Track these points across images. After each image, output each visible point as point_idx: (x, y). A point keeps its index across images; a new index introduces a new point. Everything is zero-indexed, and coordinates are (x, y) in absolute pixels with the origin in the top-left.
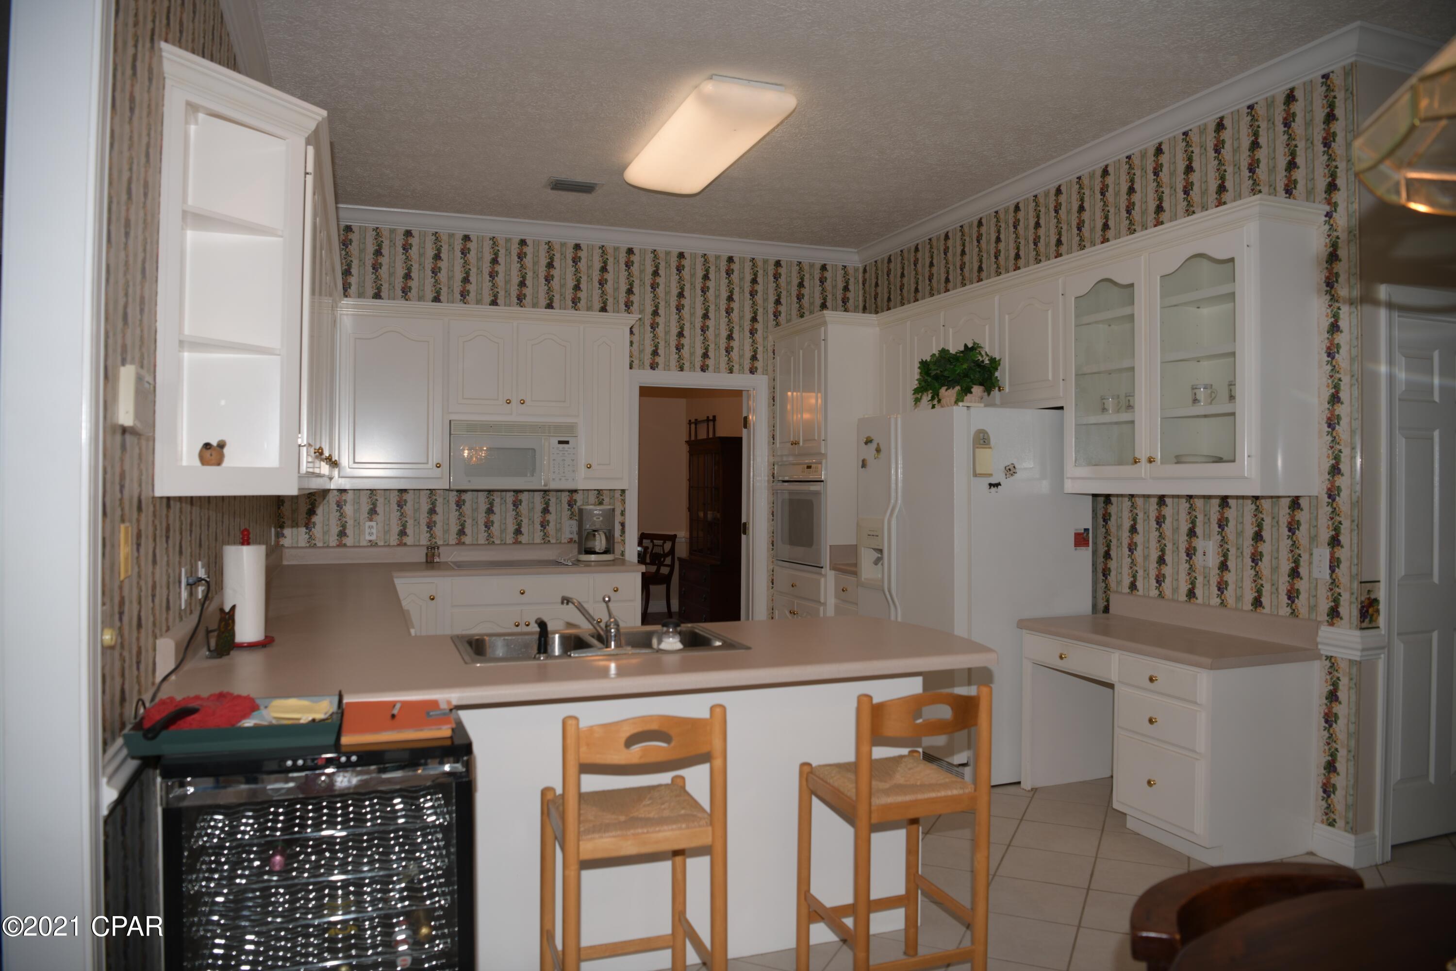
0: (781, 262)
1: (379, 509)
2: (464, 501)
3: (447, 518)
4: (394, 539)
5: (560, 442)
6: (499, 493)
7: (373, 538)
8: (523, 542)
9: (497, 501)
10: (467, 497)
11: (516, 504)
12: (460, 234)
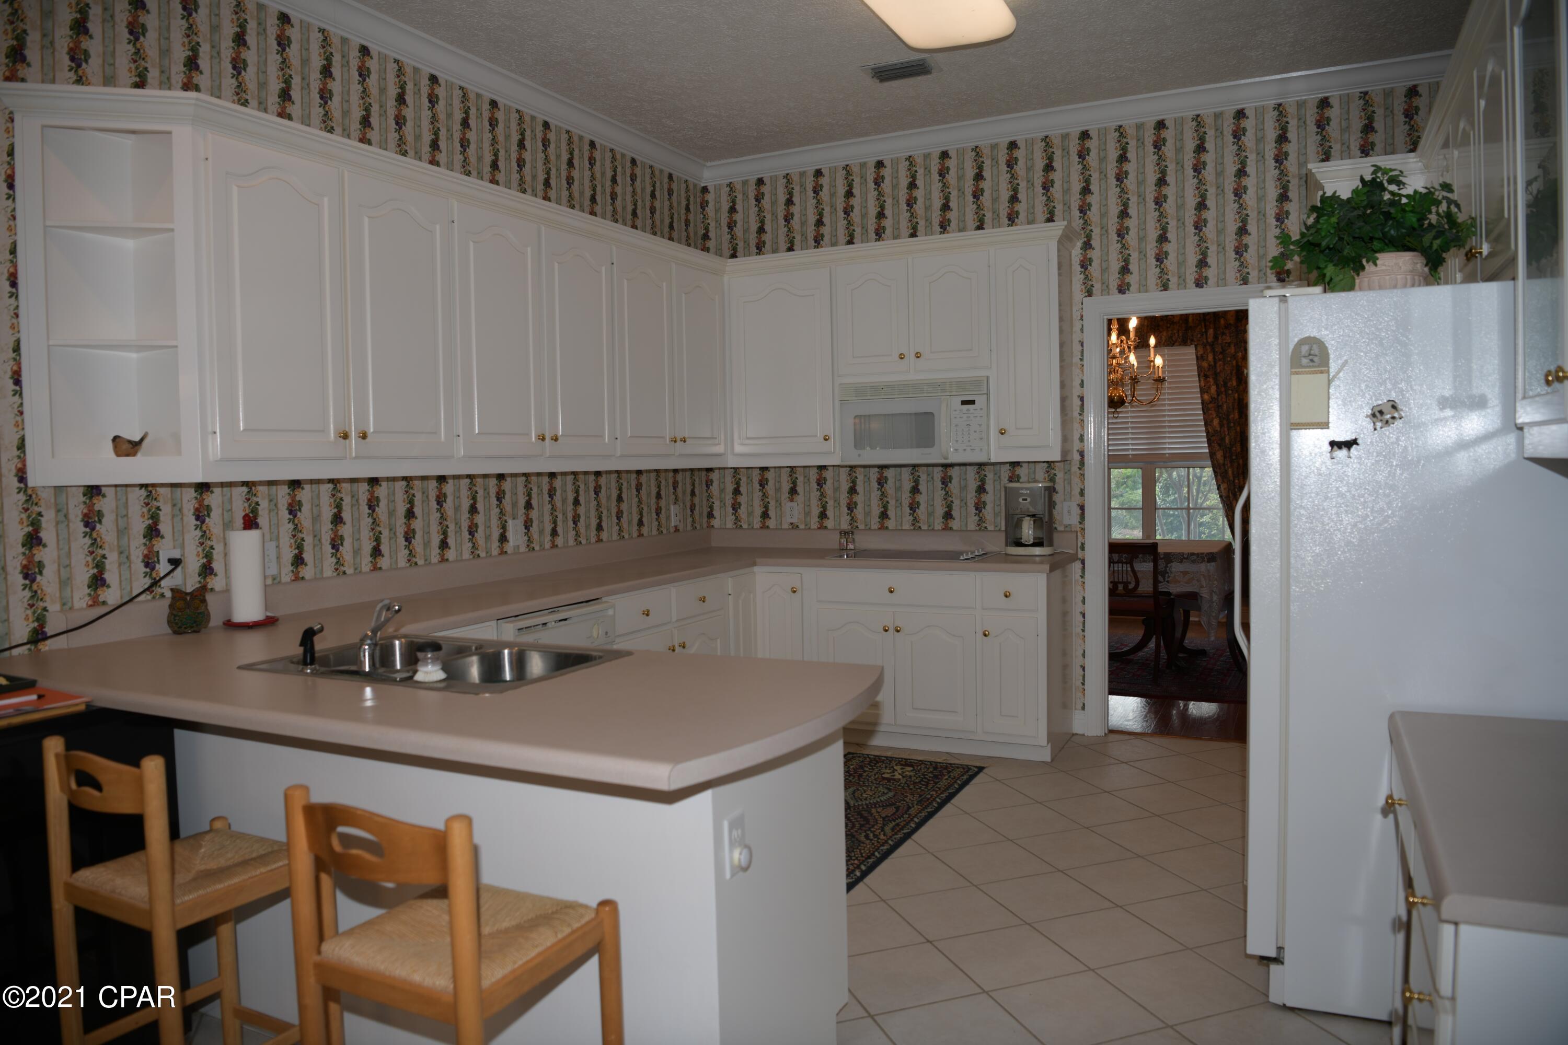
0: (1330, 100)
1: (800, 489)
2: (886, 478)
3: (869, 498)
4: (814, 522)
5: (964, 403)
6: (925, 468)
7: (795, 520)
8: (954, 528)
9: (923, 478)
10: (889, 473)
11: (946, 481)
12: (872, 161)
